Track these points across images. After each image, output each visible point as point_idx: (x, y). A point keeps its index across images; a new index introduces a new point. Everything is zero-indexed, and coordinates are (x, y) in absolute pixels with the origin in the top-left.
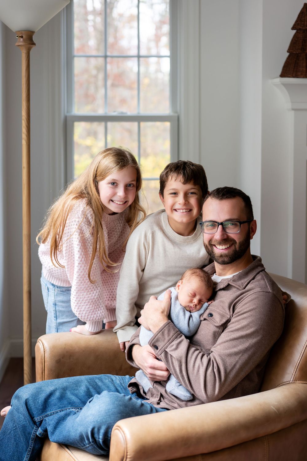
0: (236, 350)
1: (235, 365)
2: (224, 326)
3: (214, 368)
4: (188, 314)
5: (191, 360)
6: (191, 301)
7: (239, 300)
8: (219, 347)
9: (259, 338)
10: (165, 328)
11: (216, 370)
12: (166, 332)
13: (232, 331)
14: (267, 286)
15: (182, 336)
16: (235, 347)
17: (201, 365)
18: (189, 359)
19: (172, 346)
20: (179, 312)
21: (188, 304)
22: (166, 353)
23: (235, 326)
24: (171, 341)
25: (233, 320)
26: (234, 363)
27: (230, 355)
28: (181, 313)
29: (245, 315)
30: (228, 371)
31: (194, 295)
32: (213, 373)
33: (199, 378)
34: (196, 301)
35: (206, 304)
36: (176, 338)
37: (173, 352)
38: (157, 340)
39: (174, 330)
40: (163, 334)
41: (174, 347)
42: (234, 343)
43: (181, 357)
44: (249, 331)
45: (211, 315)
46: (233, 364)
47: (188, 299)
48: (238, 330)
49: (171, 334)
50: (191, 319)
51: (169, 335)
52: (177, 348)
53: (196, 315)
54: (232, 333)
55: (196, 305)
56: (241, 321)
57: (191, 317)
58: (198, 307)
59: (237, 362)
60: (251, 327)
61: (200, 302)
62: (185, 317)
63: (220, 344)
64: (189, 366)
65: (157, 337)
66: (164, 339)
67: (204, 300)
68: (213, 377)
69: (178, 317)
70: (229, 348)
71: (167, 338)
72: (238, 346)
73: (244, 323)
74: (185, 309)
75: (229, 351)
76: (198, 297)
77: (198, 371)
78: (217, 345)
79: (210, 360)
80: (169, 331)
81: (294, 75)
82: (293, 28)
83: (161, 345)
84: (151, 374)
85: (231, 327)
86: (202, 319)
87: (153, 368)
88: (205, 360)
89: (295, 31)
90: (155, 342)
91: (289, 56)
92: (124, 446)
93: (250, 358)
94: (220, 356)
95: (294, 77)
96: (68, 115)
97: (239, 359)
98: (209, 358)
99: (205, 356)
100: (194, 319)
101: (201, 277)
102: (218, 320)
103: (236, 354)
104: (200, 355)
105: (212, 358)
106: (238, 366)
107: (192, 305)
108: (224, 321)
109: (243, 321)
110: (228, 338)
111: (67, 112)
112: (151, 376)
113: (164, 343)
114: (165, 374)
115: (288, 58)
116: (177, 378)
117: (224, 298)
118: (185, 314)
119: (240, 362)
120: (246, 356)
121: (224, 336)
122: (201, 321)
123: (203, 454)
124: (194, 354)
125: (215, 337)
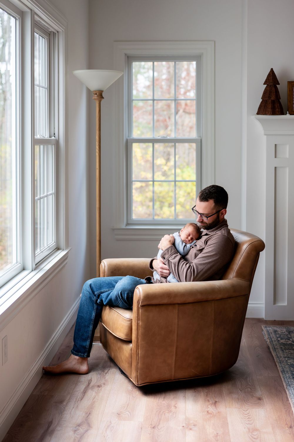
0: (204, 262)
1: (203, 269)
2: (201, 250)
3: (192, 270)
4: (184, 244)
6: (187, 238)
7: (210, 239)
12: (170, 250)
13: (203, 253)
14: (225, 233)
15: (178, 253)
16: (204, 261)
17: (185, 267)
18: (180, 264)
20: (179, 243)
21: (185, 239)
22: (169, 261)
23: (206, 251)
24: (171, 255)
26: (202, 268)
27: (201, 264)
28: (181, 243)
30: (199, 272)
31: (189, 235)
32: (190, 272)
33: (183, 274)
34: (189, 238)
36: (175, 254)
37: (172, 260)
38: (165, 254)
39: (174, 250)
40: (168, 251)
41: (173, 258)
42: (204, 259)
43: (176, 263)
44: (212, 254)
45: (196, 245)
47: (186, 236)
48: (206, 253)
49: (172, 252)
50: (186, 247)
51: (171, 252)
52: (174, 258)
53: (188, 246)
55: (189, 241)
57: (185, 246)
58: (191, 241)
59: (204, 268)
61: (192, 239)
62: (182, 245)
63: (197, 259)
64: (179, 267)
66: (169, 254)
67: (194, 239)
68: (190, 274)
69: (179, 245)
70: (201, 261)
71: (170, 253)
72: (205, 260)
74: (183, 242)
76: (191, 236)
77: (184, 270)
79: (190, 266)
80: (171, 250)
81: (264, 113)
82: (264, 84)
83: (166, 257)
84: (161, 272)
85: (204, 251)
86: (191, 247)
87: (162, 268)
88: (188, 265)
89: (266, 85)
90: (163, 255)
91: (262, 101)
92: (139, 295)
93: (211, 267)
94: (195, 264)
95: (263, 115)
96: (128, 138)
97: (205, 266)
98: (190, 265)
99: (188, 264)
100: (187, 247)
102: (198, 247)
103: (204, 264)
104: (186, 263)
105: (192, 265)
106: (204, 270)
107: (187, 240)
108: (201, 248)
109: (210, 248)
110: (201, 256)
111: (128, 137)
112: (161, 273)
113: (168, 256)
114: (168, 271)
115: (262, 103)
116: (173, 274)
117: (204, 238)
118: (182, 244)
119: (206, 268)
120: (209, 266)
121: (200, 255)
122: (191, 249)
123: (178, 304)
124: (182, 262)
125: (196, 256)
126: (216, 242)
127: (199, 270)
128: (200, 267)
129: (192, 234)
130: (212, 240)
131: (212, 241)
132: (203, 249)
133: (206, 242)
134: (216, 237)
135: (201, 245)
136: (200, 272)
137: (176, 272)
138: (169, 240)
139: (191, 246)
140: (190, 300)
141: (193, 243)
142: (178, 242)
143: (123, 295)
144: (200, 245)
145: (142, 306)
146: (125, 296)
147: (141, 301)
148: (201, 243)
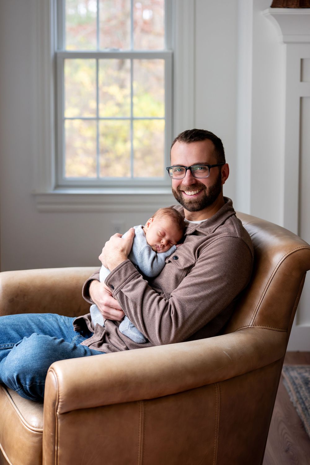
0: (196, 295)
1: (194, 312)
2: (188, 270)
3: (171, 313)
4: (153, 254)
5: (147, 302)
6: (159, 241)
7: (205, 244)
8: (179, 291)
9: (223, 285)
10: (122, 267)
11: (172, 315)
12: (123, 272)
13: (194, 276)
14: (235, 231)
15: (140, 276)
16: (196, 293)
17: (157, 309)
18: (145, 301)
19: (128, 286)
21: (155, 244)
22: (121, 294)
23: (198, 271)
24: (127, 281)
25: (197, 265)
26: (193, 309)
27: (190, 301)
28: (146, 253)
29: (209, 260)
30: (186, 317)
31: (164, 235)
32: (169, 318)
33: (154, 322)
34: (164, 241)
35: (174, 247)
36: (133, 278)
37: (128, 293)
38: (113, 280)
39: (132, 270)
40: (119, 273)
41: (130, 287)
42: (195, 288)
43: (136, 299)
44: (211, 278)
45: (176, 258)
46: (192, 311)
47: (156, 238)
49: (128, 274)
50: (156, 260)
51: (125, 274)
52: (133, 289)
53: (161, 256)
54: (194, 278)
55: (164, 246)
56: (205, 267)
57: (156, 257)
58: (166, 248)
59: (197, 309)
60: (215, 274)
61: (169, 243)
62: (149, 257)
63: (181, 289)
64: (144, 309)
65: (113, 276)
66: (121, 279)
67: (173, 242)
68: (169, 322)
69: (142, 255)
70: (190, 293)
71: (123, 278)
72: (200, 292)
73: (208, 268)
74: (151, 248)
75: (189, 296)
76: (167, 237)
77: (154, 315)
78: (178, 290)
79: (167, 304)
80: (126, 271)
83: (116, 284)
85: (195, 271)
86: (167, 261)
87: (108, 306)
88: (162, 303)
90: (110, 282)
92: (56, 389)
93: (211, 305)
94: (179, 301)
97: (200, 305)
98: (167, 301)
99: (163, 300)
100: (159, 261)
101: (174, 217)
102: (182, 263)
103: (196, 300)
104: (158, 297)
105: (170, 302)
106: (197, 313)
107: (159, 245)
108: (188, 265)
109: (207, 266)
110: (189, 283)
112: (105, 314)
113: (120, 283)
114: (120, 314)
117: (192, 242)
118: (150, 254)
119: (201, 309)
120: (207, 303)
121: (186, 281)
122: (166, 263)
123: (145, 401)
124: (151, 296)
125: (178, 281)
126: (220, 252)
127: (188, 314)
128: (189, 308)
129: (170, 234)
130: (211, 248)
131: (211, 251)
132: (192, 266)
133: (198, 251)
134: (219, 241)
135: (187, 257)
136: (190, 317)
137: (137, 319)
138: (121, 248)
139: (166, 258)
140: (171, 388)
141: (170, 252)
142: (140, 248)
143: (22, 381)
144: (185, 258)
145: (64, 414)
146: (26, 384)
147: (60, 403)
148: (187, 252)
